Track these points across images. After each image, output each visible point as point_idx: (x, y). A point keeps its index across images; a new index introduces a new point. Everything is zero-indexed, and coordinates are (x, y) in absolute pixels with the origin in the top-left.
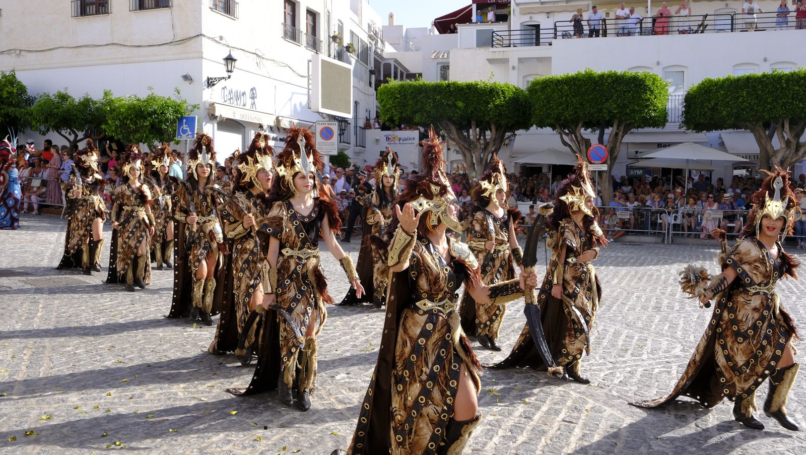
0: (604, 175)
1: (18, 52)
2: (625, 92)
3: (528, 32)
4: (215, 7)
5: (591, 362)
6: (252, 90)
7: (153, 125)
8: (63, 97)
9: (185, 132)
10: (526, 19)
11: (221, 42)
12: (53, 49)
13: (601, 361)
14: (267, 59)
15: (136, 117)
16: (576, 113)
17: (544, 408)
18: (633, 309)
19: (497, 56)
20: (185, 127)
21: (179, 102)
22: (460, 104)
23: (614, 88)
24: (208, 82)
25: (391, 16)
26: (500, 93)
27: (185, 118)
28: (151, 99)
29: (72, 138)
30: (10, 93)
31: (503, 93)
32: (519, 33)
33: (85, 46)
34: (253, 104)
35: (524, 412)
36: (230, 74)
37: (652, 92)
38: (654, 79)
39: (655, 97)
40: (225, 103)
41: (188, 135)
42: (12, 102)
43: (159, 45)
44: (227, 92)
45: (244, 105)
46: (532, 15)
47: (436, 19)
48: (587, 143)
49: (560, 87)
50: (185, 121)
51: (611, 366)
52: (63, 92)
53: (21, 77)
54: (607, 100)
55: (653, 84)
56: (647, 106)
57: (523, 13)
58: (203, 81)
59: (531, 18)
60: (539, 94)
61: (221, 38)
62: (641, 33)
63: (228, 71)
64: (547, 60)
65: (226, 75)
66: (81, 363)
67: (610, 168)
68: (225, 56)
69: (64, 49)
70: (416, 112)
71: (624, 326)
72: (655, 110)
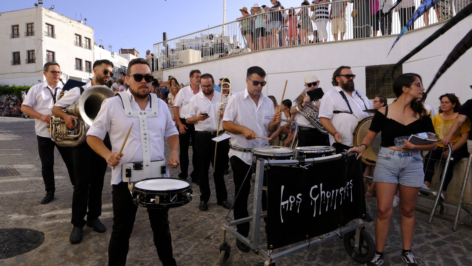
12: (6, 74)
29: (9, 97)
33: (15, 73)
43: (33, 72)
52: (7, 85)
69: (9, 74)
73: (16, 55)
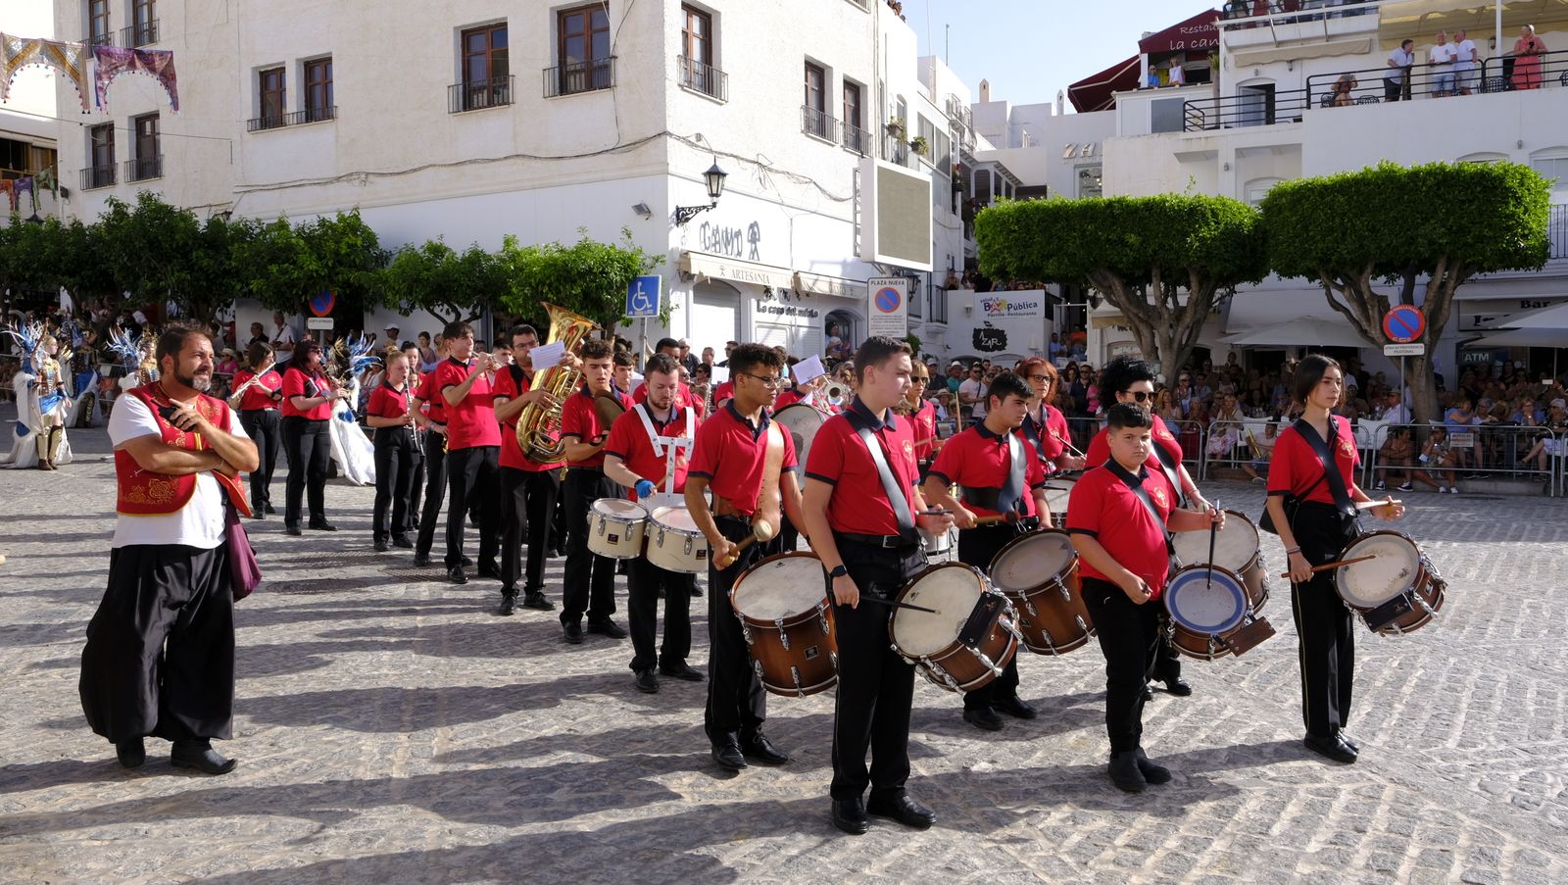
0: (1418, 363)
1: (363, 176)
2: (1463, 202)
3: (1251, 100)
4: (687, 85)
5: (1480, 748)
6: (752, 226)
7: (586, 294)
8: (437, 251)
9: (640, 303)
10: (1247, 75)
11: (700, 143)
12: (420, 169)
13: (1502, 747)
14: (777, 172)
15: (558, 280)
16: (1361, 246)
17: (1413, 851)
18: (1529, 632)
19: (1195, 147)
20: (640, 295)
21: (629, 251)
22: (1132, 239)
23: (1439, 197)
24: (678, 216)
25: (984, 86)
26: (1209, 215)
27: (643, 280)
28: (584, 248)
30: (351, 246)
31: (1214, 214)
32: (1233, 101)
33: (471, 162)
34: (754, 251)
35: (1374, 857)
36: (715, 199)
37: (1519, 201)
38: (1523, 175)
39: (1526, 210)
40: (706, 252)
41: (646, 309)
42: (354, 260)
43: (594, 154)
44: (709, 233)
45: (739, 254)
46: (1259, 67)
47: (1071, 86)
48: (1383, 303)
49: (1328, 199)
50: (640, 284)
51: (1526, 757)
52: (436, 241)
53: (369, 219)
54: (1426, 220)
55: (1522, 184)
56: (1509, 229)
57: (1241, 64)
58: (670, 214)
59: (1257, 72)
60: (1287, 213)
61: (699, 137)
62: (1484, 88)
63: (712, 195)
64: (1296, 148)
65: (708, 201)
66: (501, 730)
67: (1429, 350)
68: (706, 169)
69: (435, 169)
70: (1049, 256)
71: (1525, 669)
72: (1525, 237)
73: (479, 43)
